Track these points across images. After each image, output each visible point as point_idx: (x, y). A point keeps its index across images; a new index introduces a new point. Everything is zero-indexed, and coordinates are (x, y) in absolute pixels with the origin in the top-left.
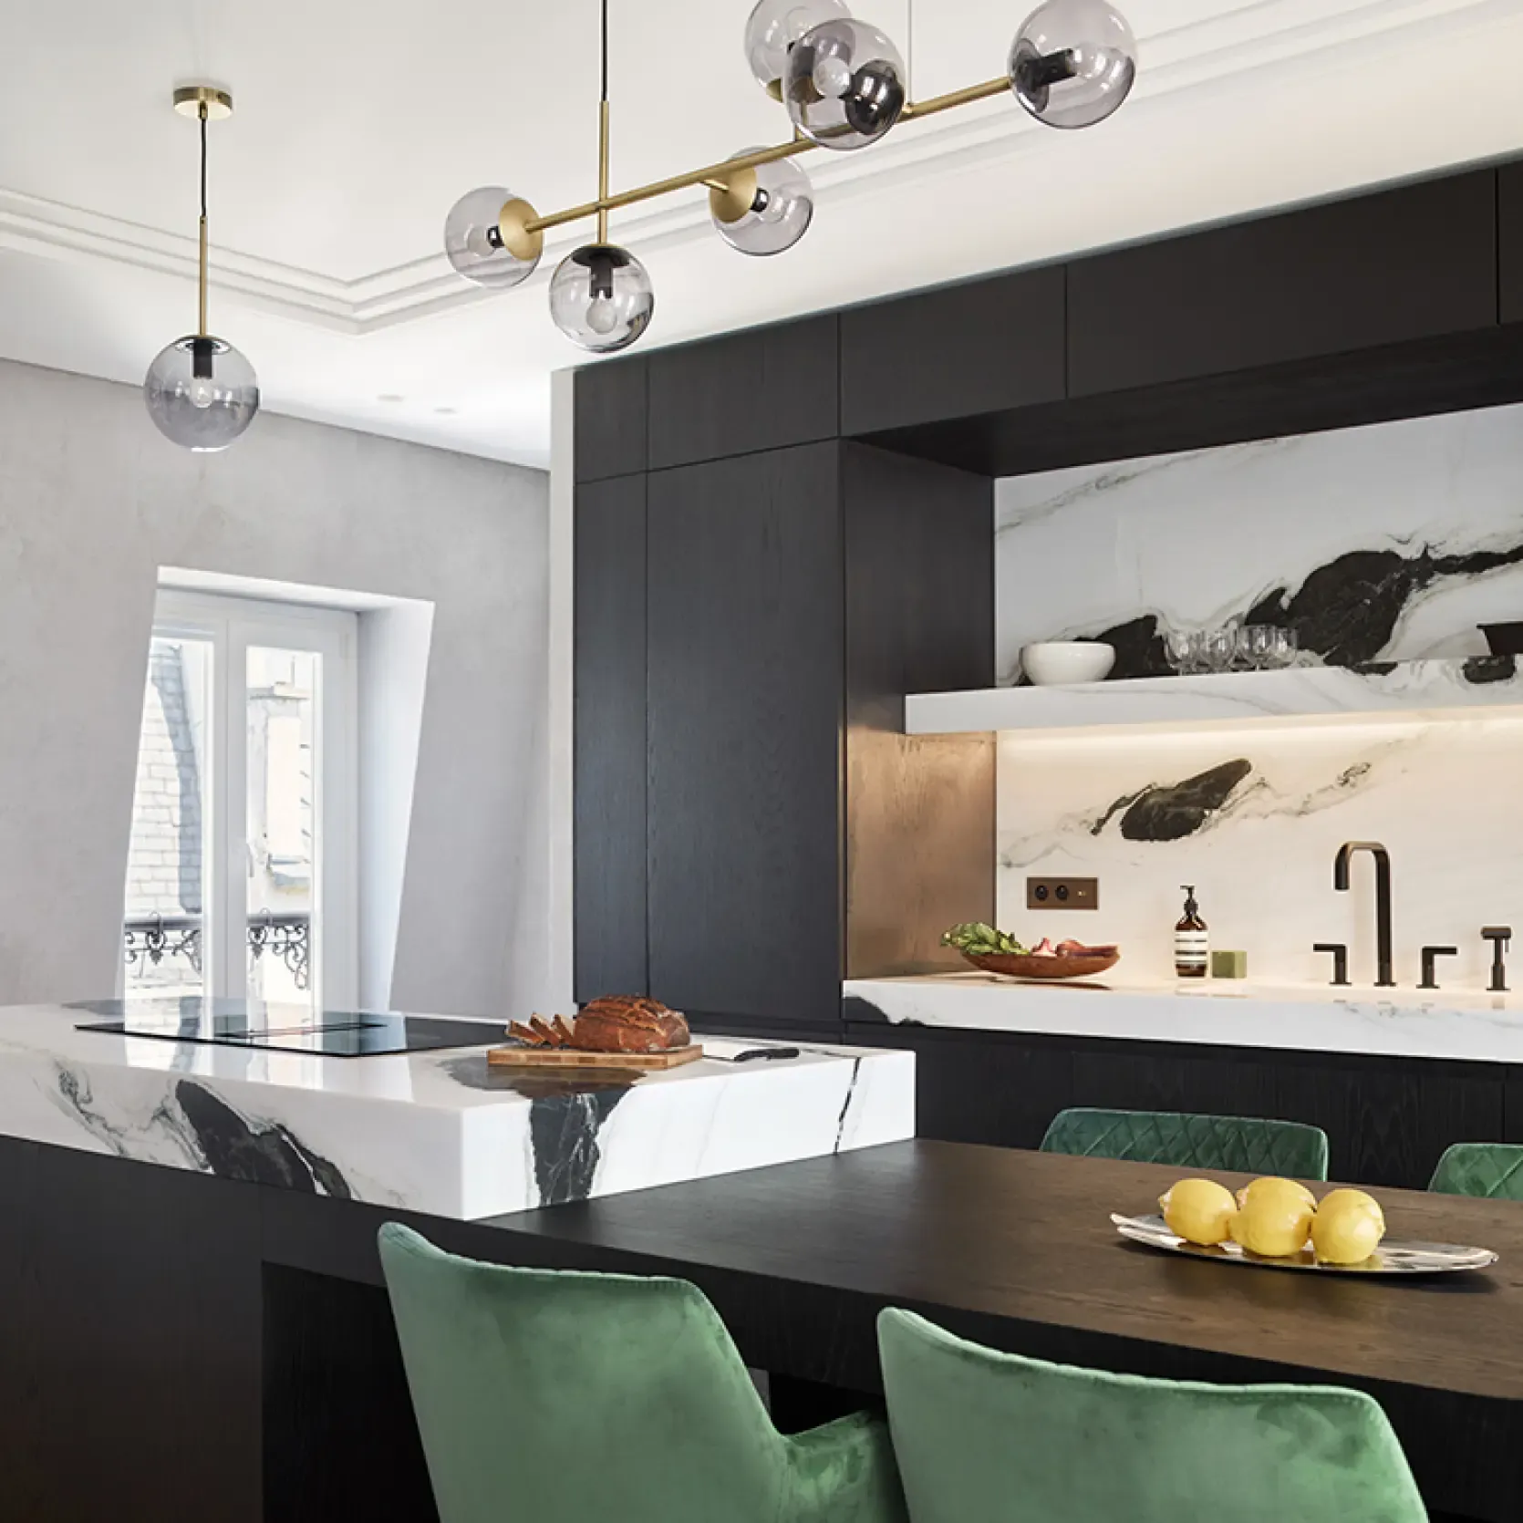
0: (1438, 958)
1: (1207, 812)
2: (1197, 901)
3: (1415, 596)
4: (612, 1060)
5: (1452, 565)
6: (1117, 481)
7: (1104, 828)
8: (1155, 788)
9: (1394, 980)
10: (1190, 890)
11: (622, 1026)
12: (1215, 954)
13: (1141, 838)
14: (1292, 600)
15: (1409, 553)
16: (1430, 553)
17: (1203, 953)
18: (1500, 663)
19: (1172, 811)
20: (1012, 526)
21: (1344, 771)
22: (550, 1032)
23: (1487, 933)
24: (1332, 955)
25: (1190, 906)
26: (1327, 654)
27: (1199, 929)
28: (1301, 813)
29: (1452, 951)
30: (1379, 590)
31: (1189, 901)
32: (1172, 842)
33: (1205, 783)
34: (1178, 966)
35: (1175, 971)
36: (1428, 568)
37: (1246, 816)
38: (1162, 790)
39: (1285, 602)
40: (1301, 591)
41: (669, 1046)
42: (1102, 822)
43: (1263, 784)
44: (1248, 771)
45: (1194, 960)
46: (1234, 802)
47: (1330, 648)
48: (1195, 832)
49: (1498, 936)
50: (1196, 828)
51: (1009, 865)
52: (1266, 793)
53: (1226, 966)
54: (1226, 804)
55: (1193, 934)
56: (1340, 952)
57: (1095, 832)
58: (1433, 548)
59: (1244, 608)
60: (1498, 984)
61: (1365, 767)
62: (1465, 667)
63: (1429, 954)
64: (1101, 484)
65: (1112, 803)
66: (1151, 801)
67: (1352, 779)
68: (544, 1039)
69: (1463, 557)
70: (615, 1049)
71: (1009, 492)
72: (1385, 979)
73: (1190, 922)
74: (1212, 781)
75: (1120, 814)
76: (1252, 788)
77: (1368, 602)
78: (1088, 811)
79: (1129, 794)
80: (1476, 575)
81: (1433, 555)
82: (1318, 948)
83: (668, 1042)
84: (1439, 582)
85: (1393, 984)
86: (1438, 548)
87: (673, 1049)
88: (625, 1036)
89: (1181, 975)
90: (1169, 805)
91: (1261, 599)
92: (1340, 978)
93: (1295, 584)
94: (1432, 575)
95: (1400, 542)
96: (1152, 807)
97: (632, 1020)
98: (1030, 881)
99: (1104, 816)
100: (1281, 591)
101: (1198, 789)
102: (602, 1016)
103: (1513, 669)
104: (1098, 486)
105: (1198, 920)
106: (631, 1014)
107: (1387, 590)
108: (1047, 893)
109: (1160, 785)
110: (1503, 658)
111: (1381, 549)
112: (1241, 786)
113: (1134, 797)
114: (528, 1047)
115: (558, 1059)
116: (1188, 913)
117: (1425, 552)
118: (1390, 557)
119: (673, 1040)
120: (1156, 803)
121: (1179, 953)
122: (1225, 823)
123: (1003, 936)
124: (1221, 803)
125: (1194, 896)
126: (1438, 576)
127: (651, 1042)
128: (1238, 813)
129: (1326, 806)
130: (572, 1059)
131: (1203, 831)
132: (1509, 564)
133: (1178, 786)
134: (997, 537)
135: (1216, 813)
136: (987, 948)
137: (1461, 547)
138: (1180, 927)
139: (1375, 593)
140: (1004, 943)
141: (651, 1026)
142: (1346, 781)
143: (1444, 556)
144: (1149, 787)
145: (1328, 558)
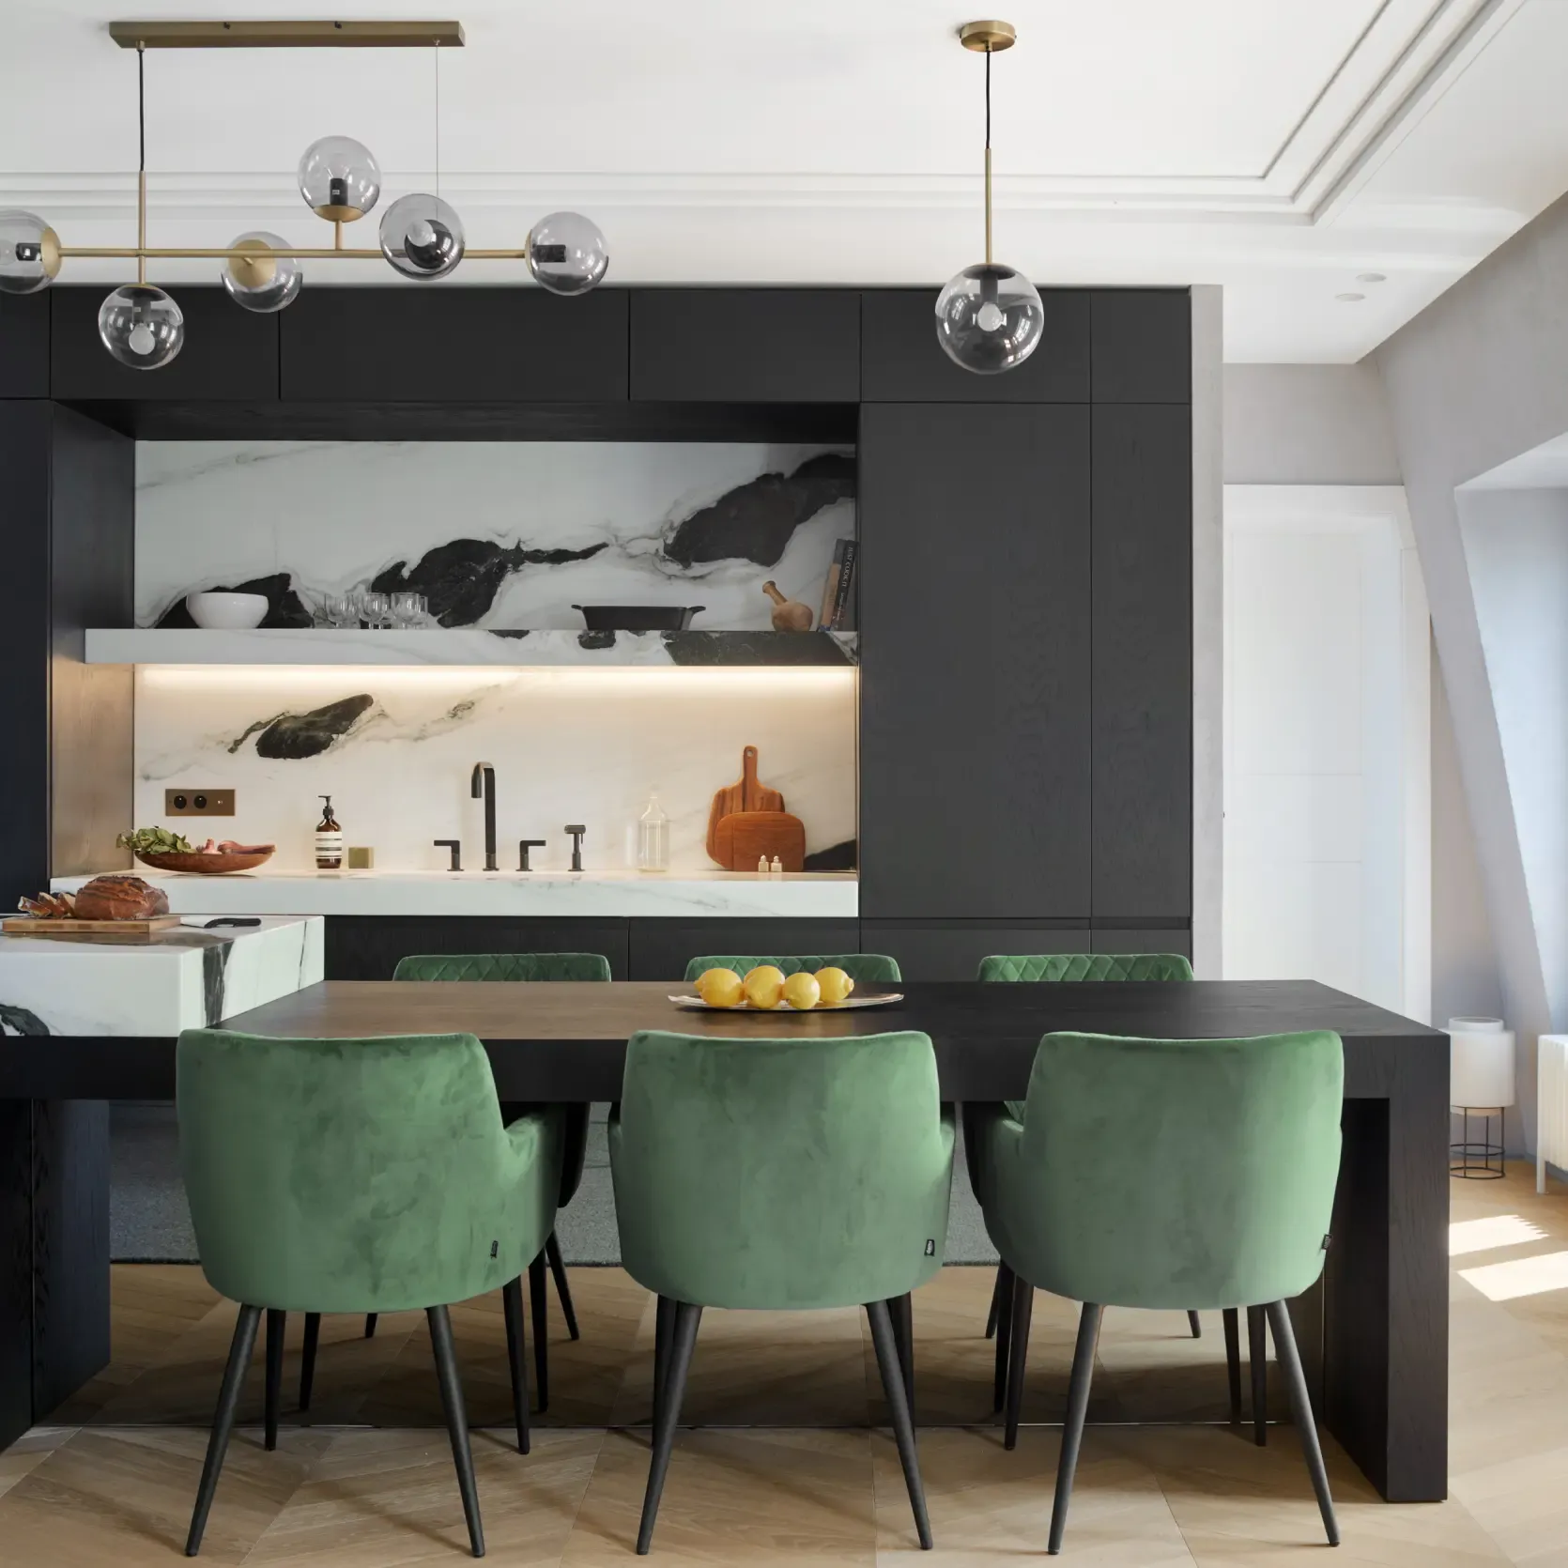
0: (531, 848)
1: (334, 736)
2: (333, 808)
3: (510, 577)
4: (106, 926)
5: (538, 557)
6: (256, 459)
7: (241, 747)
8: (287, 715)
9: (497, 867)
10: (328, 799)
11: (114, 899)
12: (351, 850)
13: (276, 756)
14: (412, 572)
15: (507, 544)
16: (522, 546)
17: (339, 849)
18: (605, 636)
19: (303, 734)
20: (153, 485)
21: (453, 707)
22: (55, 906)
23: (570, 829)
24: (449, 848)
25: (328, 812)
26: (440, 616)
27: (336, 830)
28: (417, 739)
29: (542, 843)
30: (482, 569)
31: (326, 807)
32: (304, 760)
33: (332, 712)
34: (319, 860)
35: (315, 864)
36: (519, 557)
37: (368, 740)
38: (295, 718)
39: (406, 573)
40: (419, 566)
41: (152, 915)
42: (238, 743)
43: (383, 715)
44: (371, 705)
45: (332, 855)
46: (357, 730)
47: (443, 612)
48: (324, 752)
49: (576, 831)
50: (325, 748)
51: (147, 778)
52: (385, 723)
53: (360, 858)
54: (351, 730)
55: (331, 834)
56: (455, 846)
57: (232, 751)
58: (524, 543)
59: (372, 575)
60: (576, 866)
61: (470, 705)
62: (580, 637)
63: (525, 846)
64: (240, 459)
65: (248, 727)
66: (285, 726)
67: (459, 713)
68: (50, 911)
69: (547, 552)
70: (108, 917)
71: (151, 456)
72: (491, 865)
73: (329, 824)
74: (338, 711)
75: (256, 736)
76: (373, 718)
77: (474, 578)
78: (225, 733)
79: (264, 719)
80: (556, 565)
81: (525, 548)
82: (437, 843)
83: (150, 912)
84: (528, 567)
85: (497, 870)
86: (528, 543)
87: (153, 918)
88: (116, 908)
89: (320, 867)
90: (300, 729)
91: (385, 570)
92: (456, 866)
93: (414, 560)
94: (523, 563)
95: (500, 535)
96: (285, 732)
97: (121, 895)
98: (168, 792)
99: (240, 737)
100: (401, 565)
101: (327, 718)
102: (97, 893)
103: (614, 641)
104: (237, 461)
105: (333, 821)
106: (121, 891)
107: (488, 572)
108: (181, 802)
109: (293, 713)
110: (607, 633)
111: (484, 540)
112: (365, 715)
113: (269, 723)
114: (36, 917)
115: (61, 926)
116: (326, 817)
117: (519, 544)
118: (490, 547)
119: (154, 911)
120: (288, 729)
121: (320, 849)
122: (350, 746)
123: (178, 837)
124: (346, 729)
125: (331, 804)
126: (527, 564)
127: (138, 912)
128: (362, 737)
129: (439, 734)
130: (72, 926)
131: (331, 752)
132: (580, 560)
133: (310, 713)
134: (138, 494)
135: (342, 737)
136: (166, 849)
137: (548, 545)
138: (320, 829)
139: (479, 571)
140: (179, 845)
141: (137, 900)
142: (455, 715)
143: (532, 549)
144: (283, 714)
145: (442, 541)
